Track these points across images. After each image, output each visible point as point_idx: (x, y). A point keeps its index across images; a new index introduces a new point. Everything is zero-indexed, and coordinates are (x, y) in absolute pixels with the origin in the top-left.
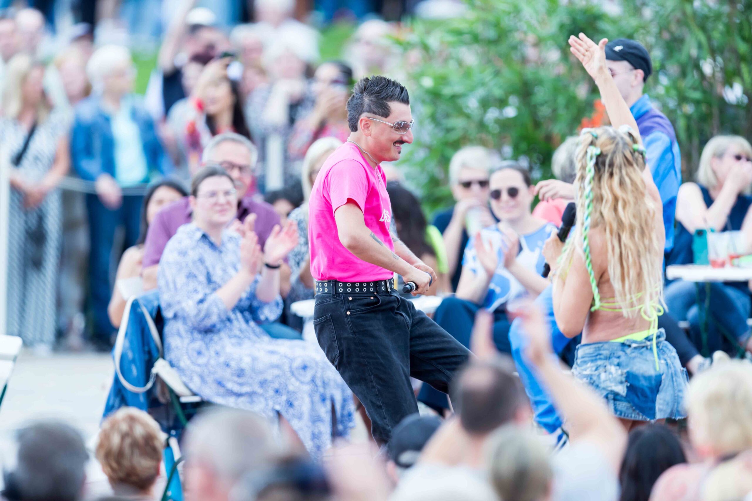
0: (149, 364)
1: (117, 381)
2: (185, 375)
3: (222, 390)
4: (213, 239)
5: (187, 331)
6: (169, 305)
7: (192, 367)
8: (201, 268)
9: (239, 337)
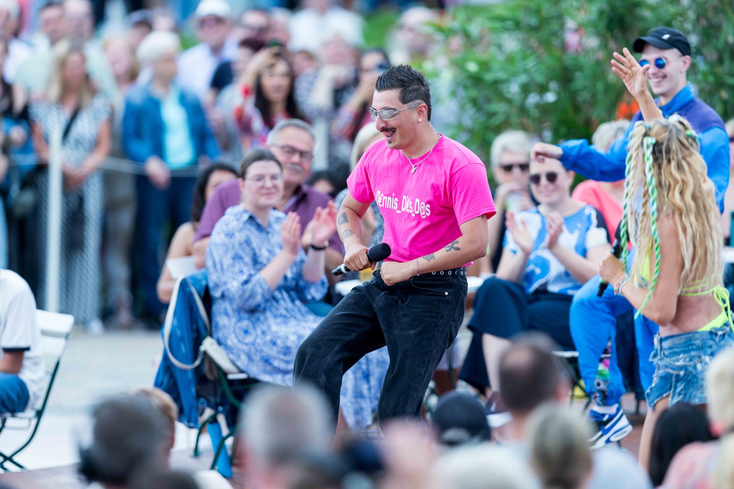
0: (198, 342)
1: (166, 358)
2: (232, 353)
3: (269, 368)
4: (259, 221)
5: (234, 311)
6: (217, 286)
7: (239, 346)
8: (248, 250)
9: (285, 317)
